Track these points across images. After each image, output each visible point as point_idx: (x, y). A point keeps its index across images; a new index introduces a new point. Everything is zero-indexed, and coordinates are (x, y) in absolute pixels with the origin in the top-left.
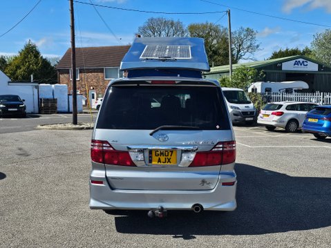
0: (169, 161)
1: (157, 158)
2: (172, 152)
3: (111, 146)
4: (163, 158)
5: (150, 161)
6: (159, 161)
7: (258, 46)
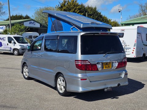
0: (109, 67)
1: (105, 66)
2: (110, 63)
3: (89, 62)
4: (107, 66)
5: (103, 68)
6: (106, 67)
7: (4, 12)
